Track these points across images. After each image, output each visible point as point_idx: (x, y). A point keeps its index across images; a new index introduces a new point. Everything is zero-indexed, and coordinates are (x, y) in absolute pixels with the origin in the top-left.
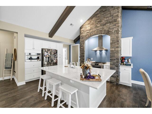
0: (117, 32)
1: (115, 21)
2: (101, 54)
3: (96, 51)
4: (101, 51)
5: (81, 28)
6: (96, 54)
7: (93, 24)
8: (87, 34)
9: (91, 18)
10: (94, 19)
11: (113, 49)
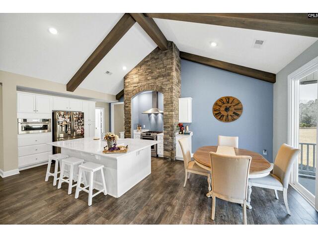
0: (171, 89)
1: (169, 75)
2: (156, 119)
3: (149, 114)
4: (156, 114)
5: (125, 78)
6: (150, 119)
7: (142, 75)
8: (135, 88)
9: (140, 65)
10: (143, 67)
11: (167, 113)
